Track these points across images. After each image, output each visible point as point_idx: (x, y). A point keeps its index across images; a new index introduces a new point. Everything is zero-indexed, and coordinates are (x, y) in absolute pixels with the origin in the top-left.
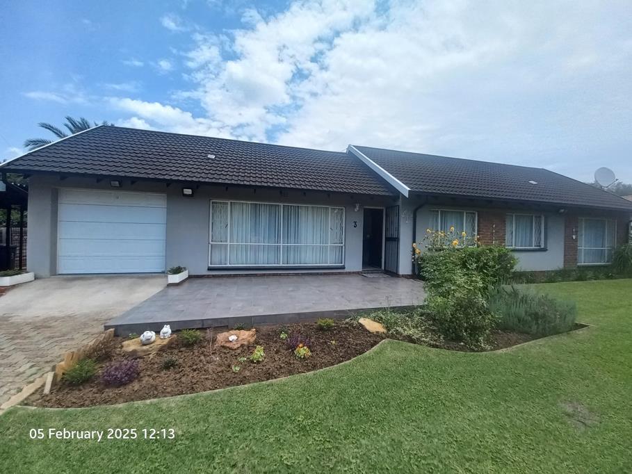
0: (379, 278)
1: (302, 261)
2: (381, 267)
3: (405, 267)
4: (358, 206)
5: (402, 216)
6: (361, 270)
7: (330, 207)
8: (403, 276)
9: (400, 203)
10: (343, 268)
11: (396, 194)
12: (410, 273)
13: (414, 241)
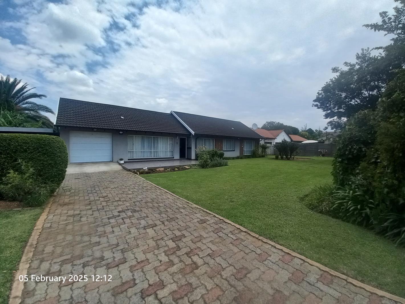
0: (185, 161)
1: (159, 156)
2: (185, 158)
3: (193, 157)
4: (178, 137)
5: (192, 141)
6: (179, 158)
7: (169, 137)
8: (193, 160)
9: (192, 136)
10: (174, 158)
11: (191, 134)
12: (195, 159)
13: (196, 148)
